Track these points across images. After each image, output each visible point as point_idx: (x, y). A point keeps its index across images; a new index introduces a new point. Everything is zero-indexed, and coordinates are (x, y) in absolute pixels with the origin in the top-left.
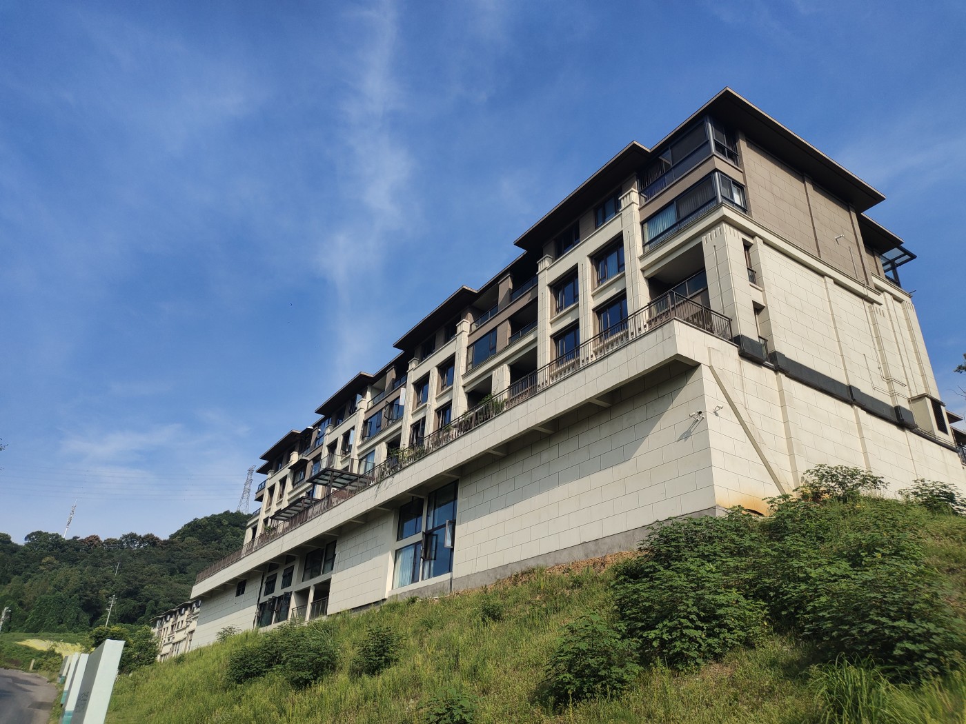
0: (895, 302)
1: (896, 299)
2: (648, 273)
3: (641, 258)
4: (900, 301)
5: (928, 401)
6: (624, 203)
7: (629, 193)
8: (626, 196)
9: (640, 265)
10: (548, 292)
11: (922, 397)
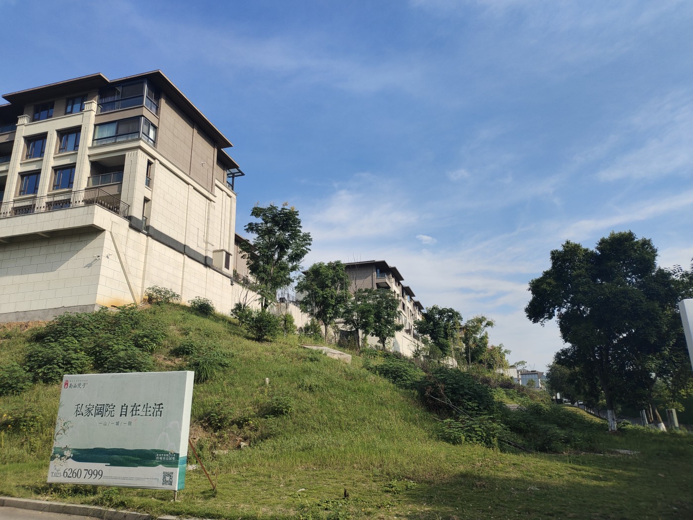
0: (227, 196)
1: (228, 195)
2: (93, 159)
3: (90, 148)
4: (230, 197)
5: (224, 253)
6: (87, 107)
7: (91, 103)
8: (89, 103)
9: (88, 152)
10: (22, 141)
11: (222, 250)
